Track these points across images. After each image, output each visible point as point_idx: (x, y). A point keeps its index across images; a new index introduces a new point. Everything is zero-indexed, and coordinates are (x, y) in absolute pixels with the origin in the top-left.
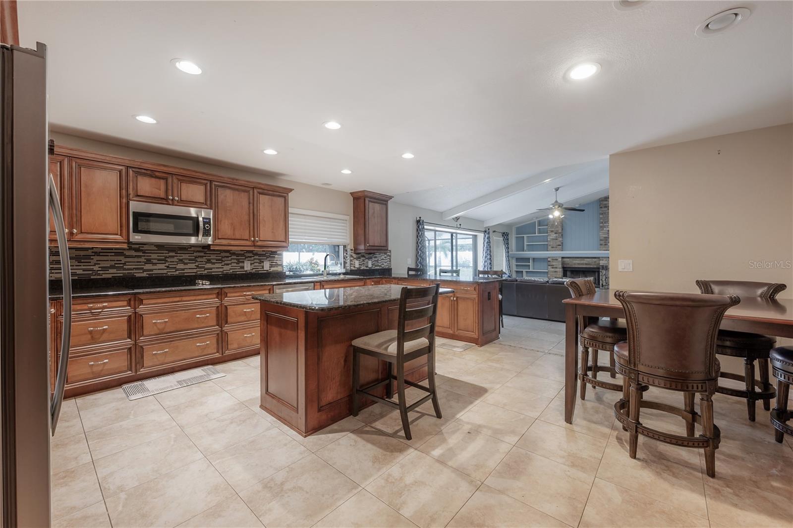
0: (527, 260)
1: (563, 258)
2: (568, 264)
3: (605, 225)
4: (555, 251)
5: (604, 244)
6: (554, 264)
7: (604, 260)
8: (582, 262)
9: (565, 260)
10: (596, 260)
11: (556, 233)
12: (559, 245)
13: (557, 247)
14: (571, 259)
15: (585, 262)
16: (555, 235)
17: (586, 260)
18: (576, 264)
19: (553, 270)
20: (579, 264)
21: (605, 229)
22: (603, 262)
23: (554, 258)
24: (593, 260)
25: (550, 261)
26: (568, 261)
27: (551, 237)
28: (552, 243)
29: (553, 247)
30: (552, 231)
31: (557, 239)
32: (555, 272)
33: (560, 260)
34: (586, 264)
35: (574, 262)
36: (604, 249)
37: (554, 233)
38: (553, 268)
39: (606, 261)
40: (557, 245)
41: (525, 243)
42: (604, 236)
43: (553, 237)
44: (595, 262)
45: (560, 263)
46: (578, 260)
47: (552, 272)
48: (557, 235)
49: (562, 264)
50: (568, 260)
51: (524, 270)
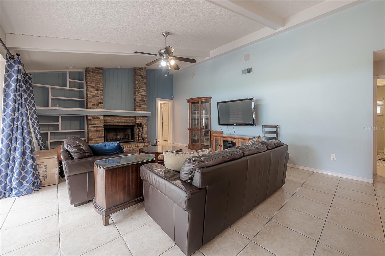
0: (55, 118)
1: (104, 116)
2: (109, 122)
3: (139, 90)
4: (96, 108)
5: (139, 105)
6: (95, 122)
7: (140, 119)
8: (121, 120)
9: (106, 118)
10: (132, 118)
11: (97, 90)
12: (101, 103)
13: (98, 105)
14: (111, 118)
15: (123, 120)
16: (96, 92)
17: (124, 118)
18: (116, 122)
19: (95, 129)
20: (119, 122)
21: (139, 93)
22: (139, 120)
23: (95, 116)
24: (130, 118)
25: (91, 120)
26: (109, 120)
27: (92, 94)
28: (93, 100)
29: (93, 105)
30: (93, 87)
31: (98, 97)
32: (97, 131)
33: (102, 118)
34: (125, 122)
35: (114, 120)
36: (139, 110)
37: (95, 89)
38: (94, 127)
39: (141, 119)
40: (98, 103)
41: (50, 97)
42: (139, 99)
43: (94, 94)
44: (132, 120)
45: (102, 122)
46: (118, 118)
47: (94, 131)
48: (99, 92)
49: (104, 123)
50: (109, 118)
51: (49, 132)
